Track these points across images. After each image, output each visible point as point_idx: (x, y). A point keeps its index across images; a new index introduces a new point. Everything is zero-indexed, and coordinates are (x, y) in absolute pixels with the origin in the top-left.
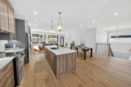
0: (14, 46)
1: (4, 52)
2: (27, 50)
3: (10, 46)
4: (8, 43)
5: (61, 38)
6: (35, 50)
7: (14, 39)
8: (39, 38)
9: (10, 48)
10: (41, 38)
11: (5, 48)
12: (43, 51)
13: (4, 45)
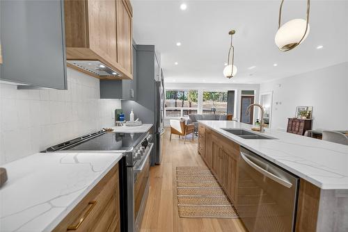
0: (132, 114)
1: (111, 130)
2: (157, 131)
3: (123, 116)
4: (120, 108)
5: (242, 97)
6: (174, 131)
7: (131, 99)
8: (178, 101)
9: (123, 120)
10: (181, 101)
11: (114, 120)
12: (190, 136)
13: (114, 112)
